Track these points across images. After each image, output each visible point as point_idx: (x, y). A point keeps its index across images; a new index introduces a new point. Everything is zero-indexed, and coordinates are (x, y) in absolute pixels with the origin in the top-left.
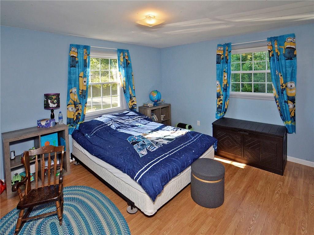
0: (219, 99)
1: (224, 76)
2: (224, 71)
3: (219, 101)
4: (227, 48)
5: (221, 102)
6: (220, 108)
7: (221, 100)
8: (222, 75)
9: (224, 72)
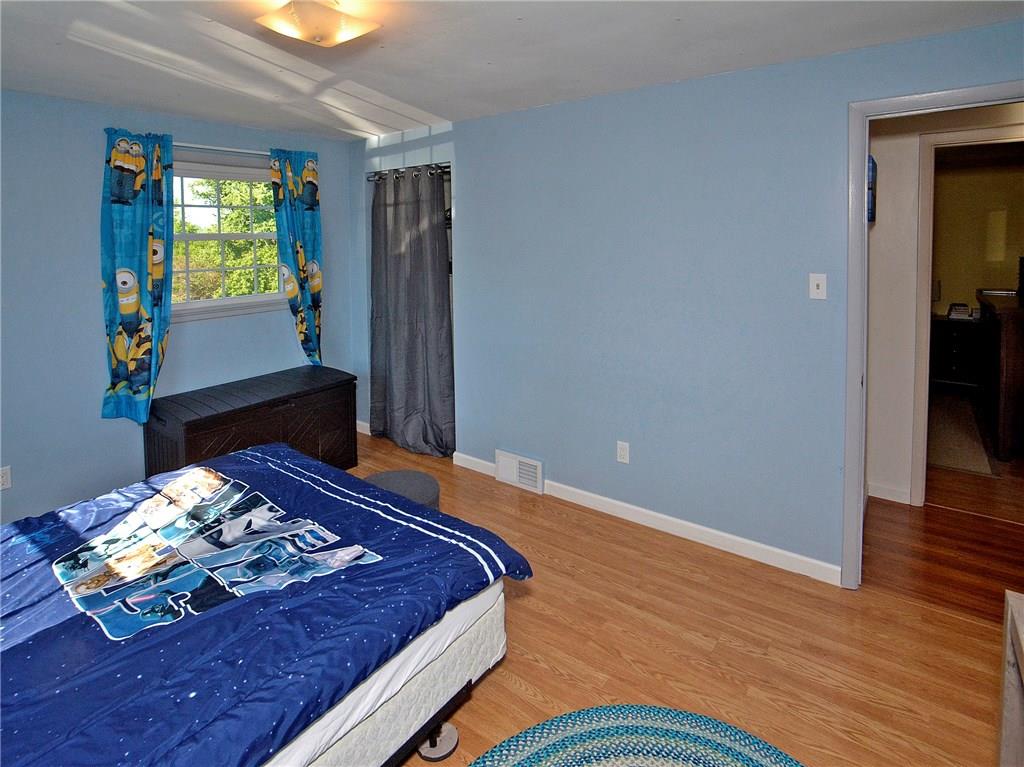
0: (136, 339)
1: (150, 252)
2: (151, 234)
3: (138, 346)
4: (158, 152)
5: (147, 346)
6: (144, 370)
7: (148, 339)
8: (143, 247)
9: (151, 237)
